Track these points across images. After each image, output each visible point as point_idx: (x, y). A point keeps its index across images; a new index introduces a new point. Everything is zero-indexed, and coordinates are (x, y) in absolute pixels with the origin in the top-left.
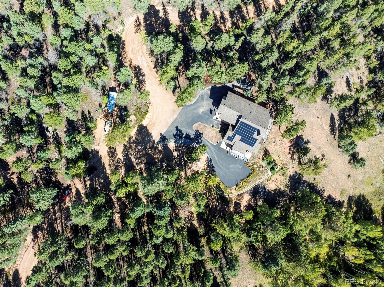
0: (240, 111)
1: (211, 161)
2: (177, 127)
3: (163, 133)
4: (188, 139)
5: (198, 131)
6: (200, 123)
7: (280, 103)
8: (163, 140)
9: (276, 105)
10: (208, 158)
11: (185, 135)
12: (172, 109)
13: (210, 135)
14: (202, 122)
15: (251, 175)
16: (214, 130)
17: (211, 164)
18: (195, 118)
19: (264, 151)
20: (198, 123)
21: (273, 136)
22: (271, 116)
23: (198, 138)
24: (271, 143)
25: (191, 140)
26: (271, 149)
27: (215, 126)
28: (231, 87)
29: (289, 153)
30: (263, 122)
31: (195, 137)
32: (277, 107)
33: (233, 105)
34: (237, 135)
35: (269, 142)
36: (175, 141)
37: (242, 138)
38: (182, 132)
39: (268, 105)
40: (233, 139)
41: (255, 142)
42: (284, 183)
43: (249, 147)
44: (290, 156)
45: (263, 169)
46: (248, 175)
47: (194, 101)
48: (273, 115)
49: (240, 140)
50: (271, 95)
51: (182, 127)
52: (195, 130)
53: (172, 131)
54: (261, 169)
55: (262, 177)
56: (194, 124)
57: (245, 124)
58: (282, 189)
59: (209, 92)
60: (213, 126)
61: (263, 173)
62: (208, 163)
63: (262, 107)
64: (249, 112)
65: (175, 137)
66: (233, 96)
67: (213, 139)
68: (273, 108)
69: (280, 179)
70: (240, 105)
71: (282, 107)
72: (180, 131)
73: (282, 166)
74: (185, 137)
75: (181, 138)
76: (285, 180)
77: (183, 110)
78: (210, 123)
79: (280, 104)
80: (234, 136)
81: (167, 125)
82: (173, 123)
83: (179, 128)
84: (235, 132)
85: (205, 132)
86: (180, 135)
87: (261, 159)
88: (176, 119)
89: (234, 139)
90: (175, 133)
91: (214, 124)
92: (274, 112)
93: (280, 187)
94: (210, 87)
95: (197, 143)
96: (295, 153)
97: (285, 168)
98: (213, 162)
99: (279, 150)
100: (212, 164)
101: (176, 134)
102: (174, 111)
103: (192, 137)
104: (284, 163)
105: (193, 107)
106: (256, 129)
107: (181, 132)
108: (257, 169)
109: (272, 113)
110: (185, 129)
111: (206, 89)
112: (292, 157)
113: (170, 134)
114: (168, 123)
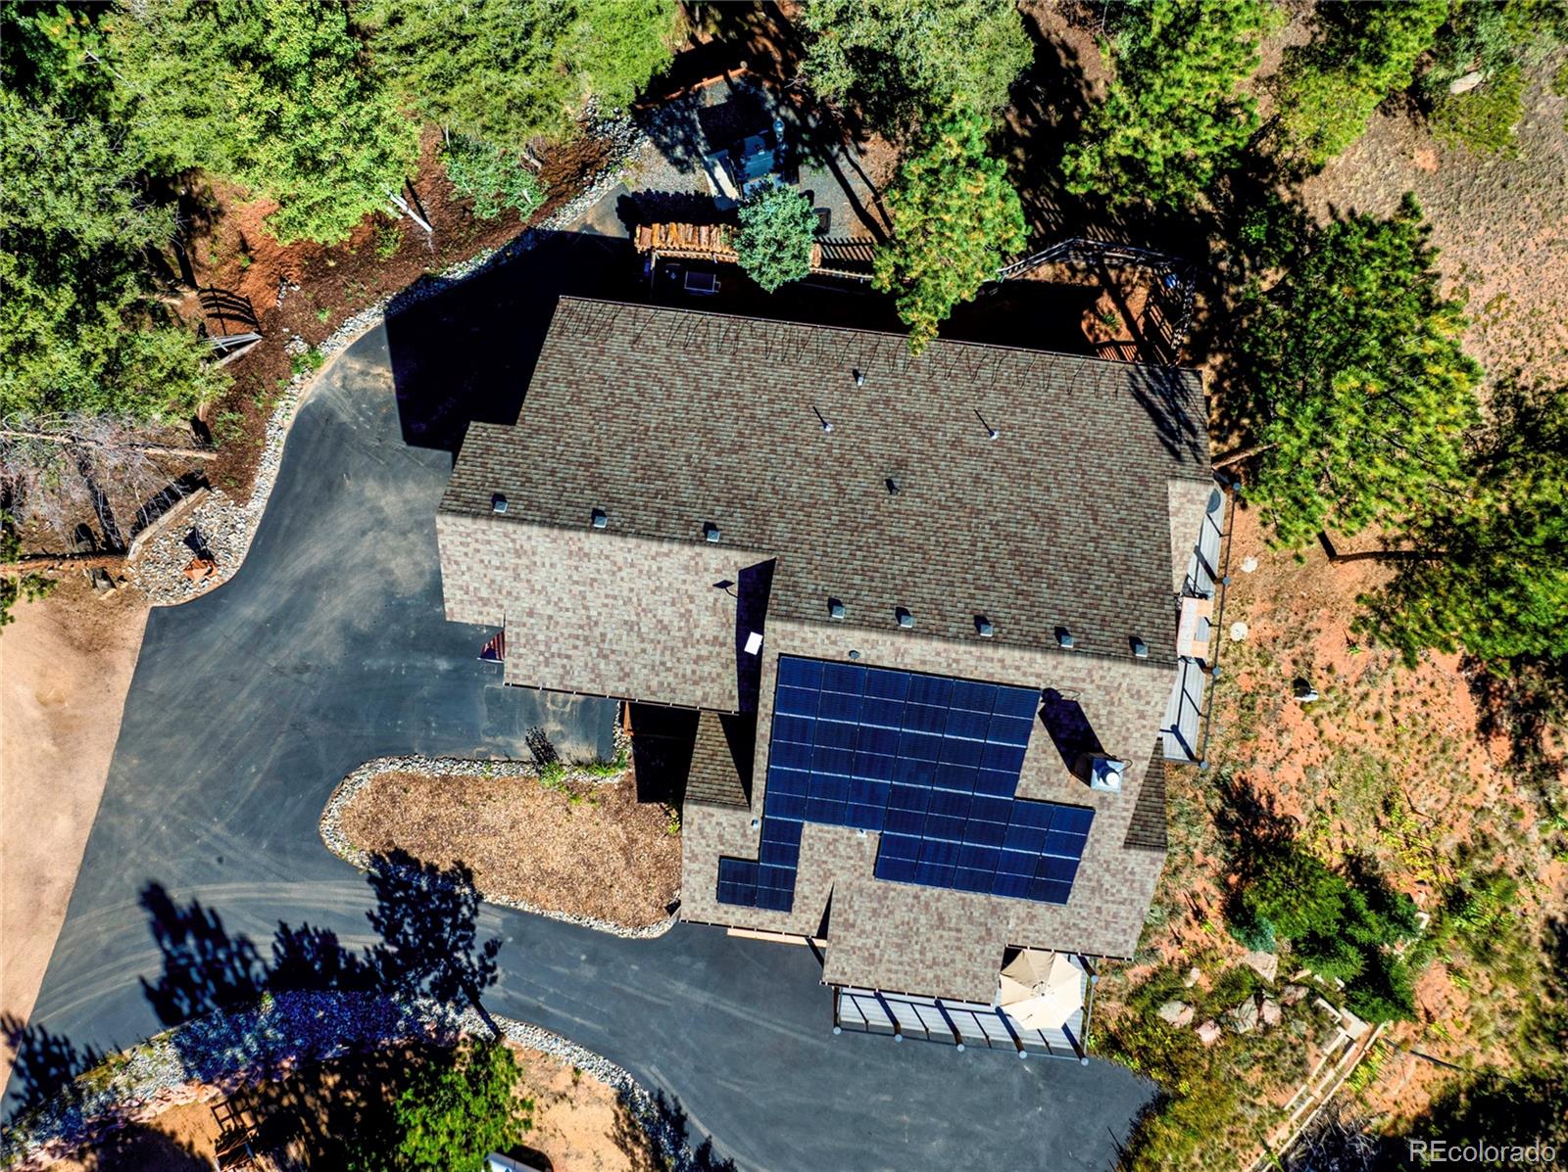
0: (736, 524)
1: (679, 1121)
2: (154, 897)
3: (23, 1010)
4: (319, 983)
5: (400, 856)
6: (387, 768)
7: (1231, 233)
8: (50, 1087)
9: (1199, 270)
10: (624, 1097)
11: (266, 949)
12: (35, 713)
13: (559, 858)
14: (405, 753)
15: (1165, 1130)
16: (573, 791)
17: (689, 1152)
18: (316, 728)
19: (1221, 820)
20: (364, 779)
21: (1266, 628)
22: (1172, 431)
23: (430, 928)
24: (1273, 712)
25: (357, 978)
26: (1290, 773)
27: (571, 749)
28: (613, 229)
29: (1487, 727)
30: (1082, 568)
31: (391, 931)
32: (1214, 295)
33: (620, 470)
34: (812, 831)
35: (1246, 703)
36: (185, 1053)
37: (885, 845)
38: (231, 931)
39: (1106, 302)
40: (790, 878)
41: (1077, 846)
42: (1508, 1013)
43: (1017, 915)
44: (1502, 747)
45: (1272, 1013)
46: (1123, 1133)
47: (241, 543)
48: (1195, 411)
49: (886, 869)
50: (1088, 164)
51: (202, 873)
52: (357, 858)
53: (108, 954)
54: (1247, 1018)
55: (1289, 1100)
56: (320, 802)
57: (846, 674)
58: (1506, 1064)
59: (383, 378)
60: (545, 755)
61: (1286, 1062)
62: (655, 1150)
63: (1022, 356)
64: (863, 482)
65: (168, 1015)
66: (618, 343)
67: (601, 887)
68: (1173, 312)
69: (1461, 1001)
70: (728, 432)
71: (1272, 276)
72: (201, 923)
73: (1446, 876)
74: (276, 981)
75: (240, 998)
76: (1509, 991)
77: (156, 685)
78: (506, 728)
79: (1239, 245)
80: (781, 843)
81: (36, 907)
82: (89, 860)
83: (180, 897)
84: (771, 805)
85: (487, 845)
86: (213, 969)
87: (1213, 912)
88: (110, 802)
89: (804, 870)
90: (154, 970)
91: (552, 727)
92: (1198, 352)
93: (1478, 1060)
94: (371, 319)
95: (443, 992)
96: (1541, 702)
97: (1481, 882)
98: (699, 1127)
99: (1375, 745)
100: (705, 1149)
101: (174, 971)
102: (62, 727)
103: (360, 942)
104: (1462, 833)
105: (250, 610)
106: (1018, 698)
107: (218, 936)
108: (1208, 1034)
109: (1175, 390)
110: (249, 889)
111: (336, 348)
112: (1519, 753)
113: (102, 990)
114: (39, 881)
